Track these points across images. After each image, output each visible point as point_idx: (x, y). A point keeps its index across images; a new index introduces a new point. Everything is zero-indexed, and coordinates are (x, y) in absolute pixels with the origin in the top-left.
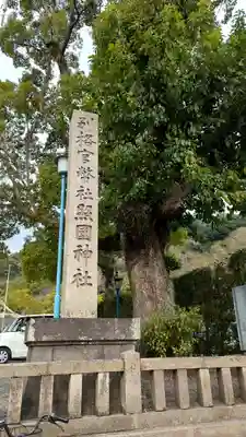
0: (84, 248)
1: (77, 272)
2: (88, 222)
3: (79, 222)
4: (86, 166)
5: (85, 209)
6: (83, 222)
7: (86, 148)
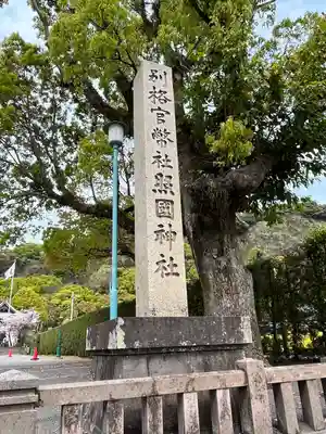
0: (166, 228)
1: (161, 259)
2: (168, 196)
3: (159, 196)
4: (162, 127)
5: (165, 180)
6: (163, 196)
7: (160, 105)
